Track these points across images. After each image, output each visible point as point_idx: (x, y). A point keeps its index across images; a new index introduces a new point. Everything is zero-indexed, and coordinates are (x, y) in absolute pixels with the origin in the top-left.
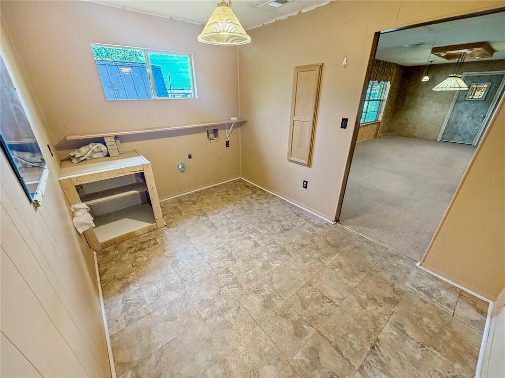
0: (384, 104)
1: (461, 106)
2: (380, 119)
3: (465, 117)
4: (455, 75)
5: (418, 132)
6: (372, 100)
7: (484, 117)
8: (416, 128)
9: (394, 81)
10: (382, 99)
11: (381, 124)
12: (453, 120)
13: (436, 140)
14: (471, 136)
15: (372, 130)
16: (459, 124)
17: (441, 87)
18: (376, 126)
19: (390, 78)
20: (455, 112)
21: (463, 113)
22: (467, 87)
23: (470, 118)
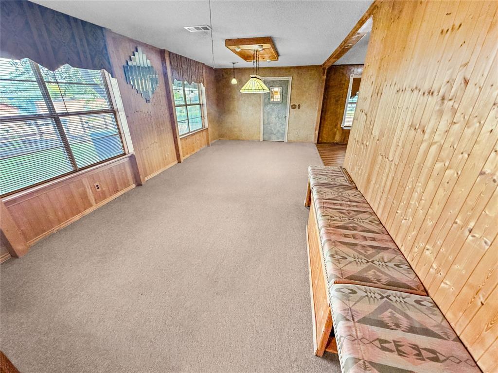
0: (205, 108)
1: (268, 108)
2: (206, 125)
3: (273, 118)
4: (255, 76)
5: (244, 135)
6: (189, 105)
7: (286, 117)
8: (241, 131)
9: (207, 84)
10: (201, 103)
11: (210, 130)
12: (266, 122)
13: (259, 141)
14: (282, 134)
15: (202, 139)
16: (271, 125)
17: (247, 88)
18: (204, 133)
19: (201, 79)
20: (265, 114)
21: (271, 114)
22: (268, 89)
23: (277, 118)
